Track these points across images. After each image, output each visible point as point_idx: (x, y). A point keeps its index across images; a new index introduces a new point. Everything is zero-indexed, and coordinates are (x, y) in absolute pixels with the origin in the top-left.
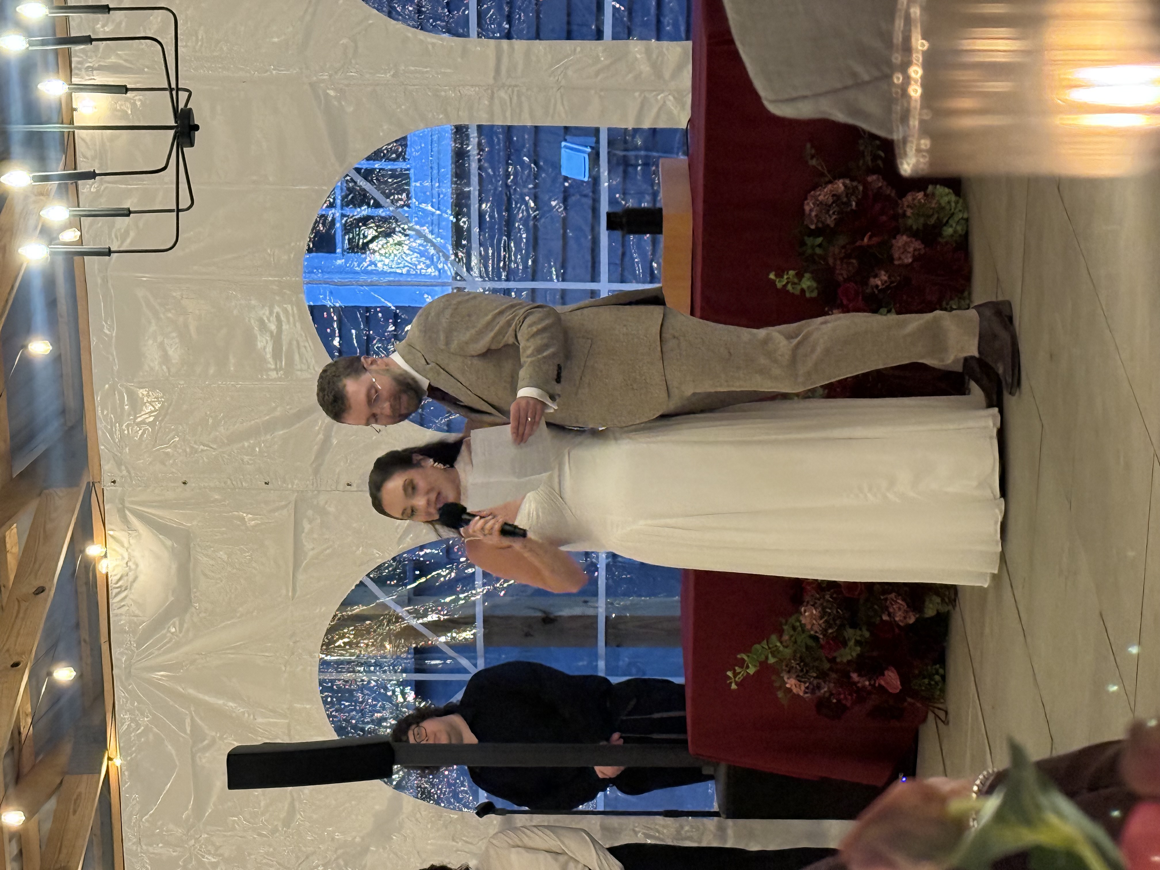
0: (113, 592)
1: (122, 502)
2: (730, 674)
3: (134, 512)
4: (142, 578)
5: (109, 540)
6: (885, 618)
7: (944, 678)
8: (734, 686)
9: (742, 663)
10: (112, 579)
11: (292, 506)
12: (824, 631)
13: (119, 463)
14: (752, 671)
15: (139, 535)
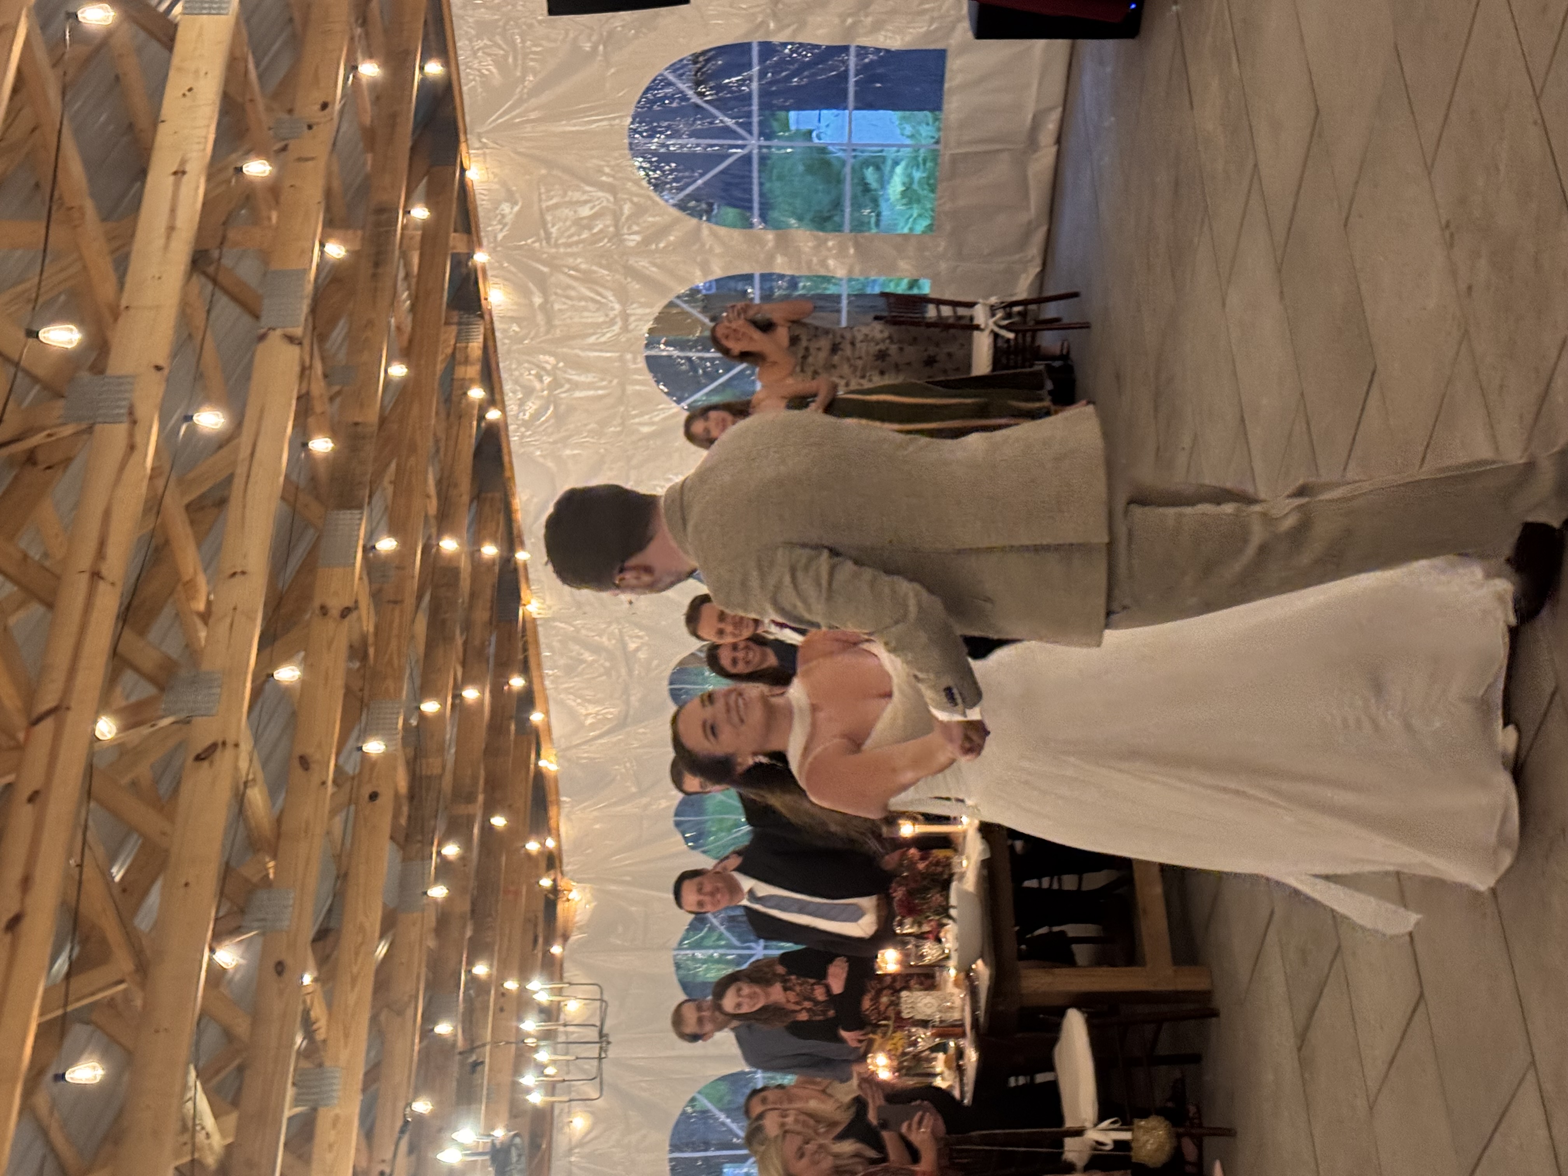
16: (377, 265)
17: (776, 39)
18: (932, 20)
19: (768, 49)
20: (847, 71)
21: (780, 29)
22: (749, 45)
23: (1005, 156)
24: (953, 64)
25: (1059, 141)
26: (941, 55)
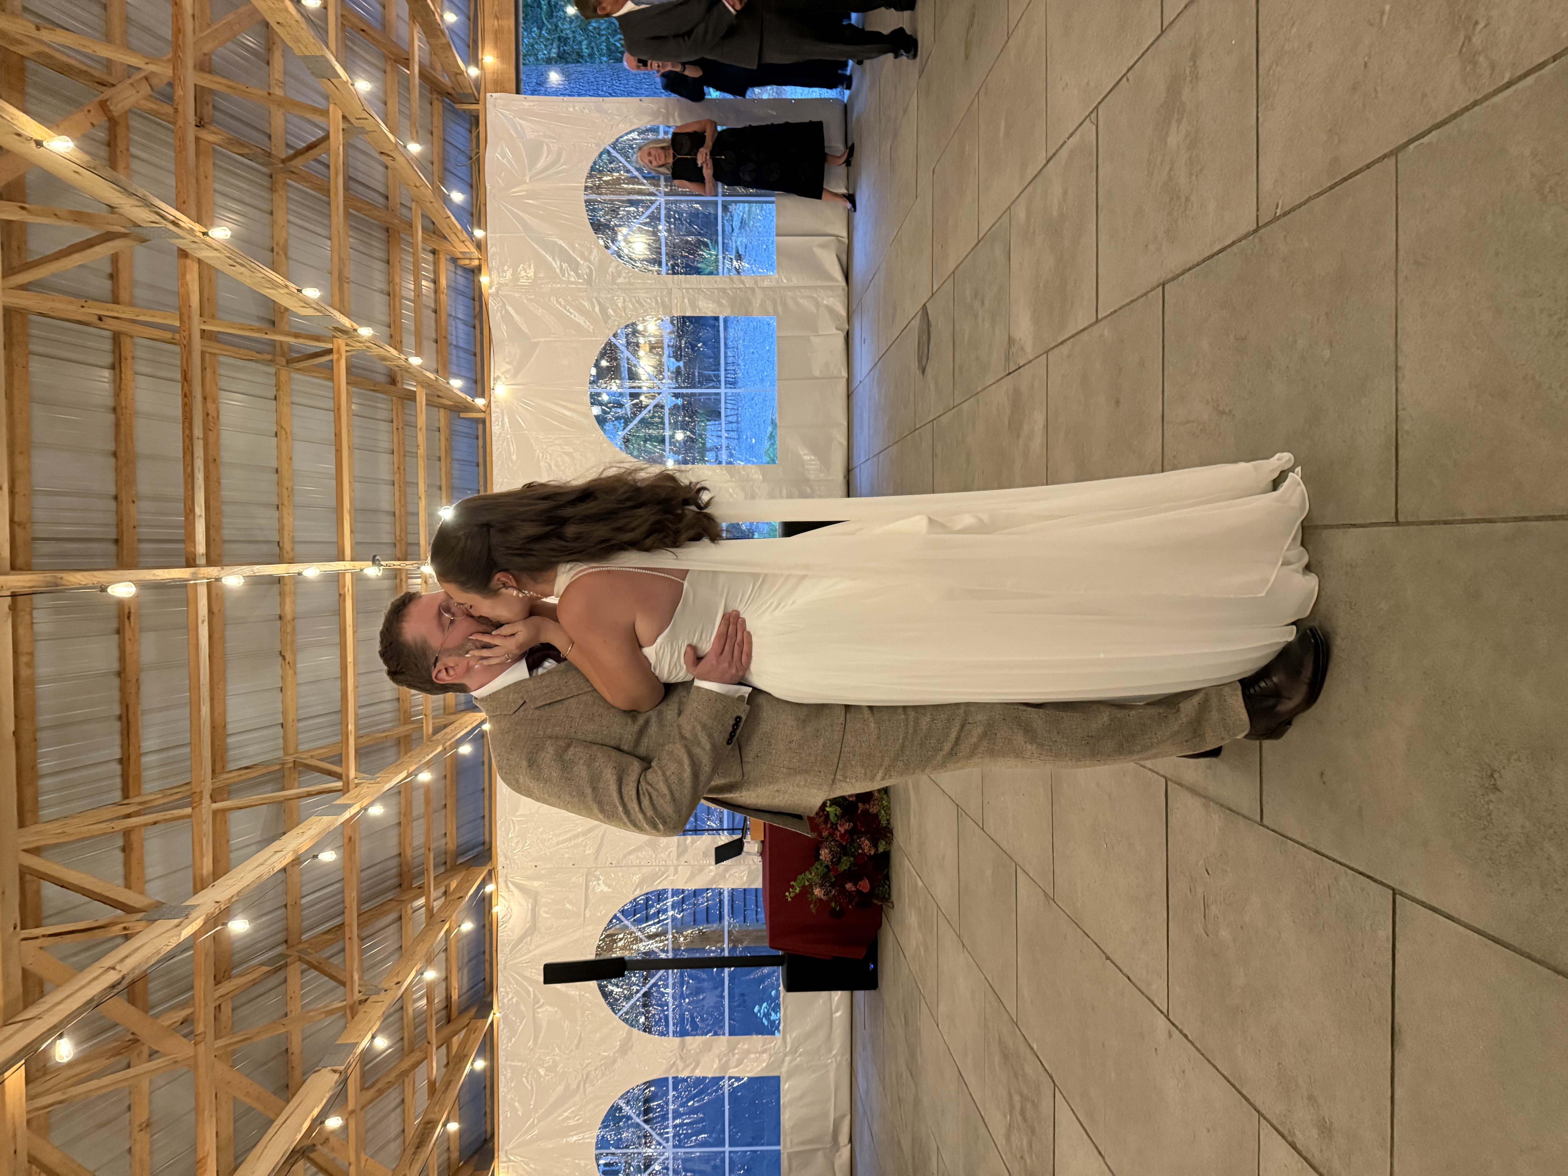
0: (500, 924)
1: (506, 877)
2: (787, 894)
3: (512, 882)
4: (513, 917)
5: (500, 897)
6: (860, 851)
7: (889, 886)
8: (789, 899)
9: (793, 887)
10: (500, 917)
11: (584, 877)
12: (832, 861)
13: (506, 858)
14: (797, 891)
15: (513, 895)
16: (418, 1148)
17: (683, 1075)
18: (771, 1056)
19: (677, 1081)
20: (723, 1093)
21: (684, 1068)
22: (666, 1079)
23: (820, 1153)
24: (785, 1086)
25: (851, 1140)
26: (777, 1079)
